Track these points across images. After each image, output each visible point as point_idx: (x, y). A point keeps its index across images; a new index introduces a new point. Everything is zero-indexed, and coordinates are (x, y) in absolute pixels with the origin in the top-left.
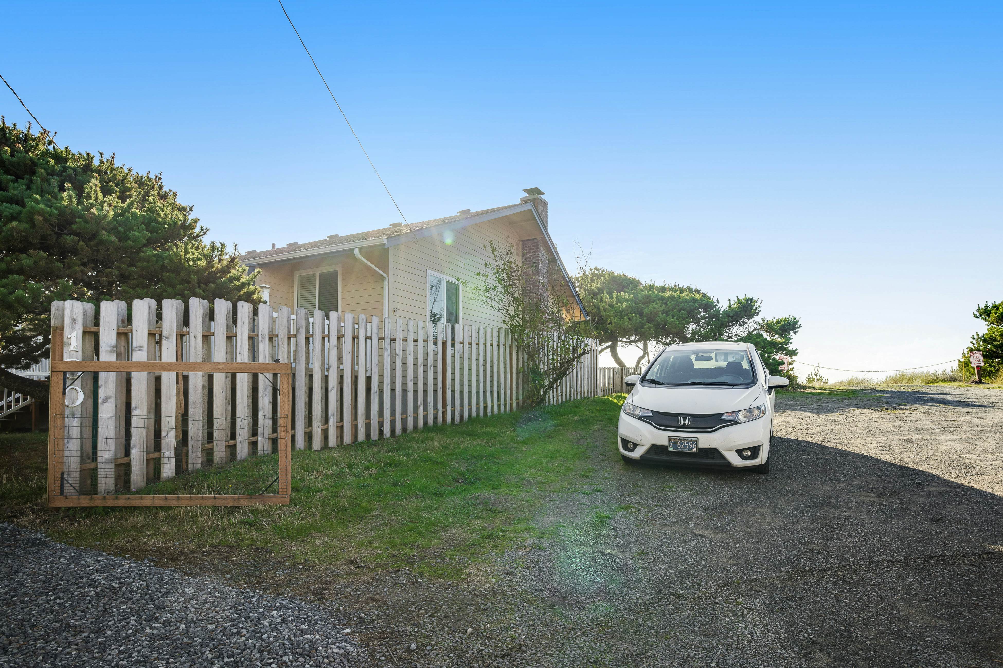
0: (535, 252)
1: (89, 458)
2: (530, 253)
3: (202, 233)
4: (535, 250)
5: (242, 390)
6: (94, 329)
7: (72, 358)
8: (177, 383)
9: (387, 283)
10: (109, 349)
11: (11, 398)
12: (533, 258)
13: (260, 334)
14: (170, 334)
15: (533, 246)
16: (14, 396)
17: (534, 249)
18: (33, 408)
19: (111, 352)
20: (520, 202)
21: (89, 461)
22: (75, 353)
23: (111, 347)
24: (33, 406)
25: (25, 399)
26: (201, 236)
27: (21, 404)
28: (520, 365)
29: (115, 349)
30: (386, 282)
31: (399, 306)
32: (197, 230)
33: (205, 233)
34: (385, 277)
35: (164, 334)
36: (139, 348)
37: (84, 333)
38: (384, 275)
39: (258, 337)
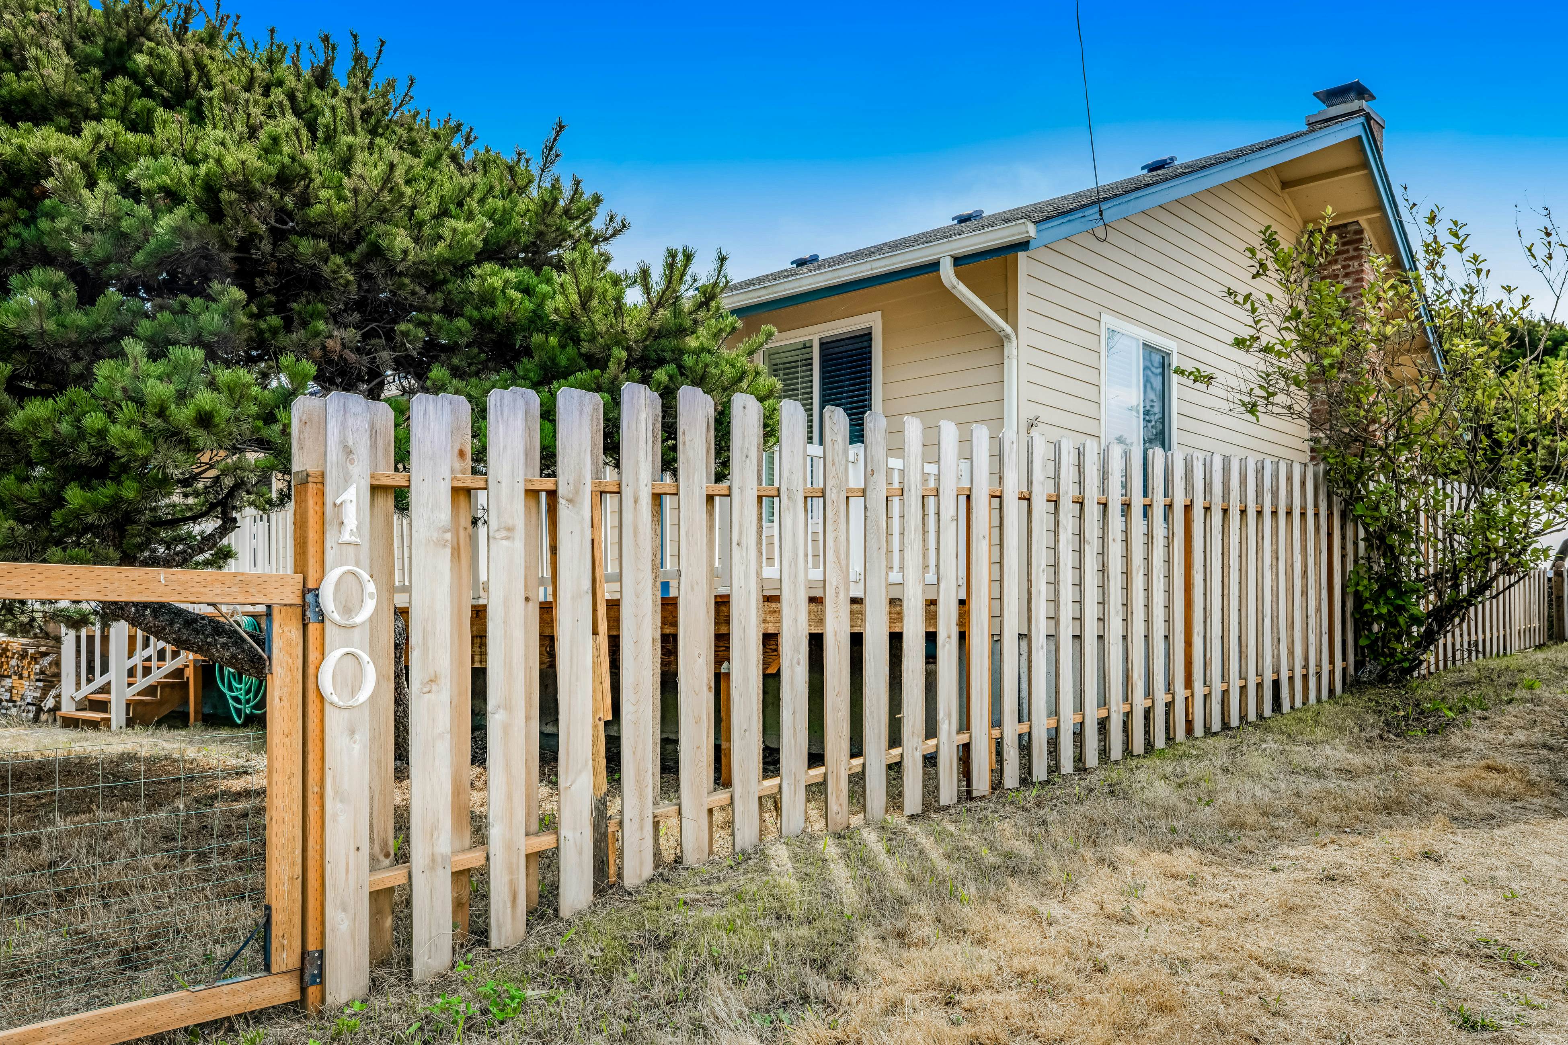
0: (1352, 258)
1: (387, 856)
2: (1336, 262)
4: (1352, 253)
5: (744, 648)
6: (398, 479)
7: (346, 564)
8: (595, 633)
9: (1015, 352)
10: (434, 535)
11: (151, 651)
12: (1347, 275)
13: (784, 489)
14: (577, 492)
15: (1344, 244)
16: (155, 646)
17: (1347, 251)
18: (189, 673)
19: (438, 543)
20: (1306, 128)
21: (387, 862)
22: (351, 549)
23: (437, 531)
24: (192, 667)
25: (175, 655)
26: (606, 239)
27: (170, 665)
28: (1350, 567)
29: (448, 536)
30: (1011, 349)
31: (1046, 415)
32: (598, 224)
33: (614, 234)
34: (1008, 336)
35: (561, 492)
36: (505, 534)
37: (375, 489)
38: (1009, 329)
39: (779, 496)
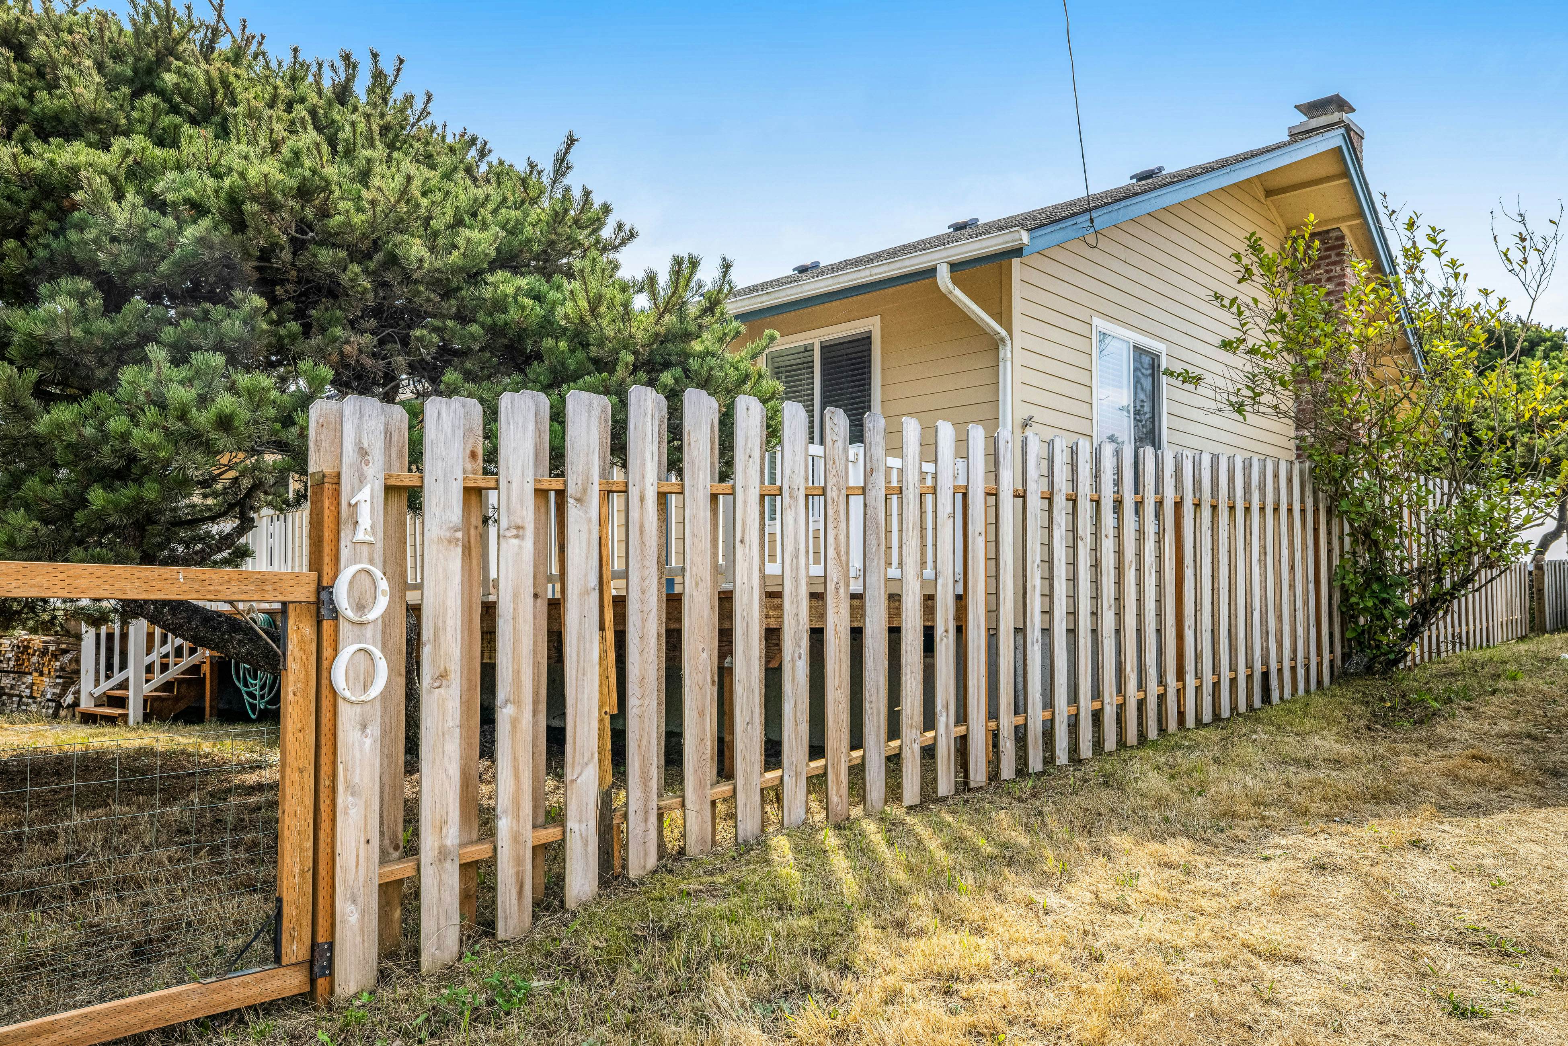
0: (1334, 263)
1: (396, 848)
2: (1319, 266)
3: (618, 241)
4: (1334, 258)
5: (747, 643)
6: (411, 480)
7: (360, 562)
8: (602, 628)
9: (1009, 355)
10: (446, 534)
11: (168, 648)
12: (1329, 279)
13: (785, 488)
14: (585, 491)
15: (1327, 250)
16: (173, 642)
17: (1330, 256)
18: (206, 669)
19: (449, 541)
21: (396, 854)
22: (365, 548)
23: (449, 529)
24: (208, 662)
25: (192, 651)
27: (186, 661)
28: (1336, 561)
29: (459, 535)
30: (1006, 352)
32: (607, 233)
34: (1003, 339)
35: (571, 490)
36: (514, 532)
37: (389, 489)
38: (1003, 333)
39: (781, 494)
